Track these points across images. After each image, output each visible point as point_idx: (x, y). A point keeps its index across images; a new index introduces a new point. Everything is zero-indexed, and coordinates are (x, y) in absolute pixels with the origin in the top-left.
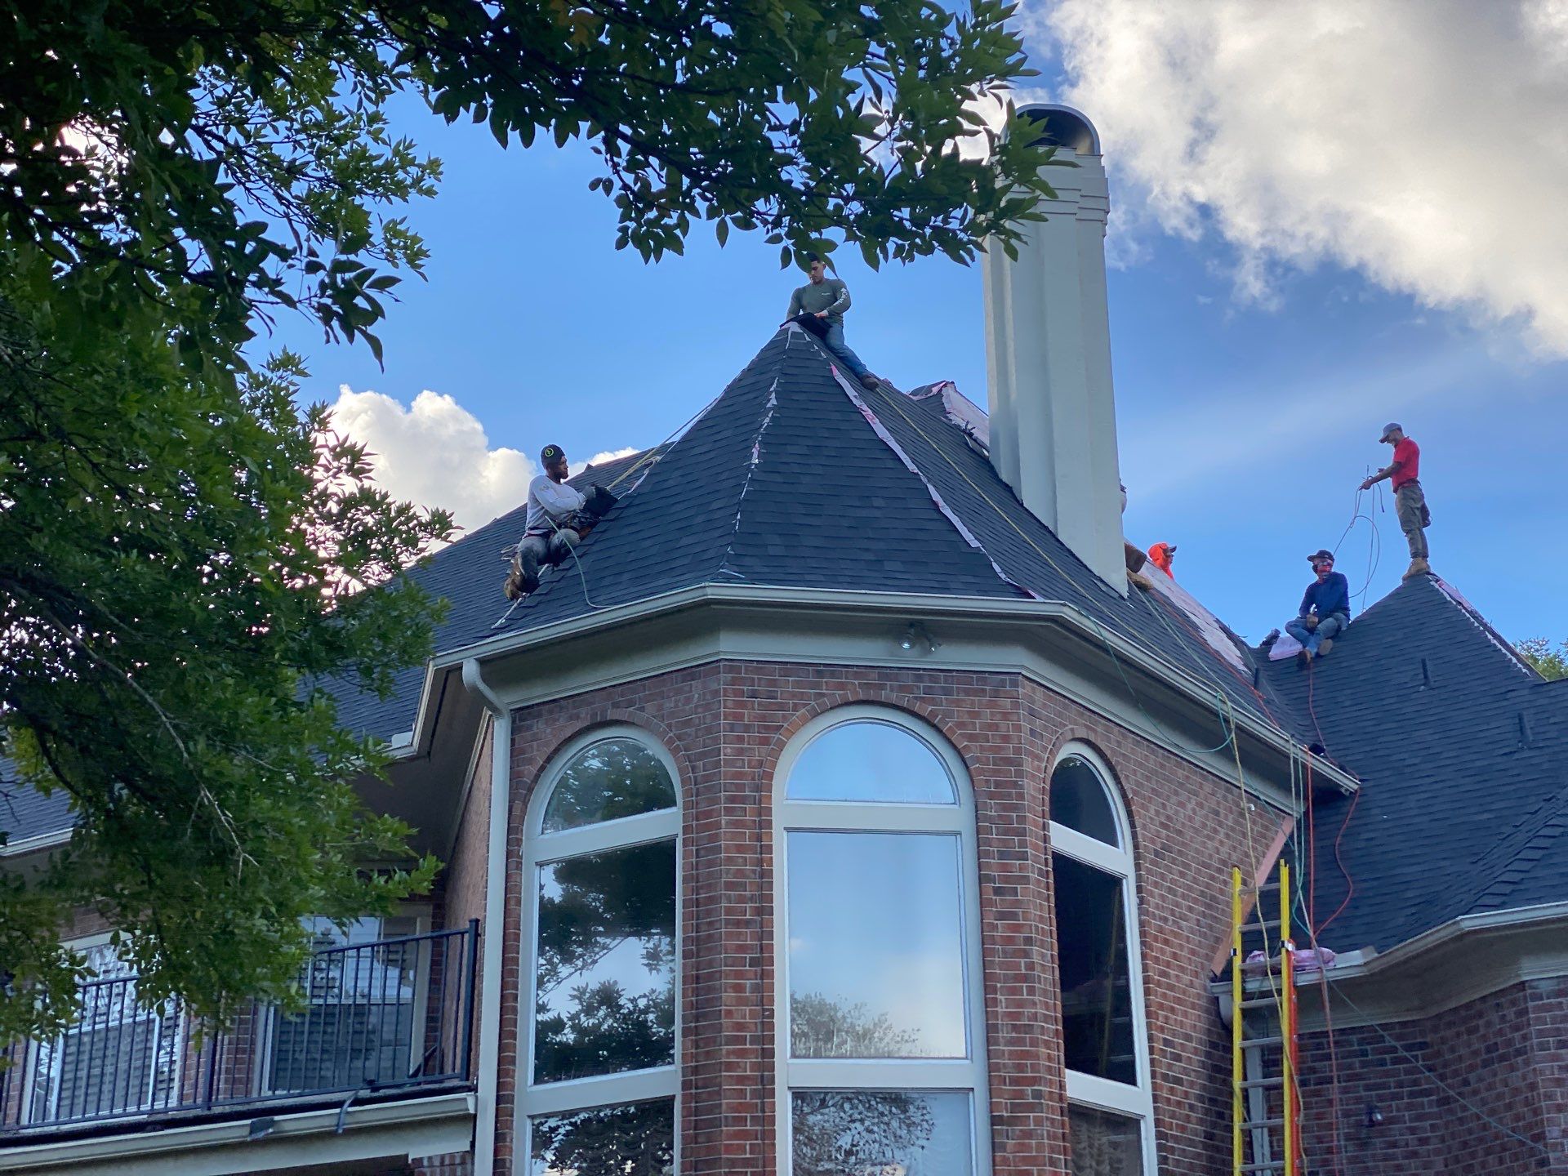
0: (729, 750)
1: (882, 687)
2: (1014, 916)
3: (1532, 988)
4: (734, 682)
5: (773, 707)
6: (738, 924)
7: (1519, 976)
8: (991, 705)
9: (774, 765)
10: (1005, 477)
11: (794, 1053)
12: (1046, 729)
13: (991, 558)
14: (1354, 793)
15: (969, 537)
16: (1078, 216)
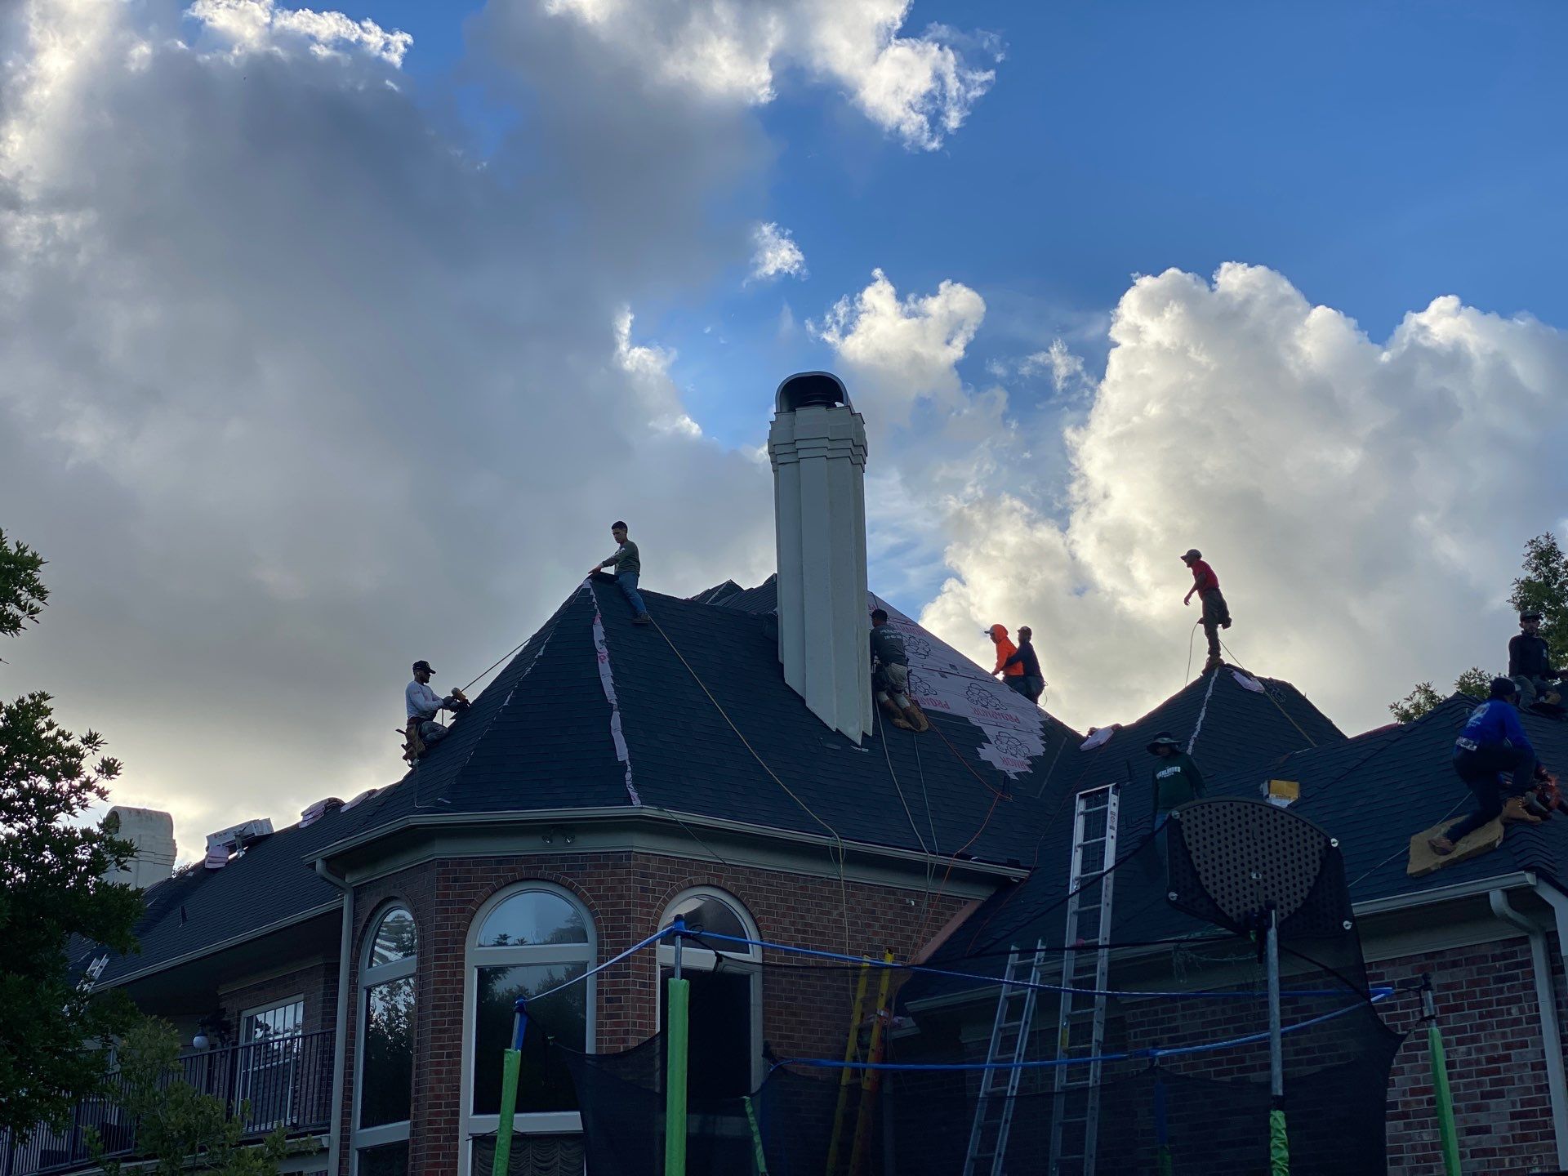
1: (540, 868)
2: (618, 1016)
4: (443, 872)
5: (470, 888)
6: (440, 1031)
8: (612, 874)
9: (468, 927)
11: (477, 1111)
12: (659, 884)
13: (629, 769)
14: (1021, 880)
15: (622, 752)
16: (828, 457)
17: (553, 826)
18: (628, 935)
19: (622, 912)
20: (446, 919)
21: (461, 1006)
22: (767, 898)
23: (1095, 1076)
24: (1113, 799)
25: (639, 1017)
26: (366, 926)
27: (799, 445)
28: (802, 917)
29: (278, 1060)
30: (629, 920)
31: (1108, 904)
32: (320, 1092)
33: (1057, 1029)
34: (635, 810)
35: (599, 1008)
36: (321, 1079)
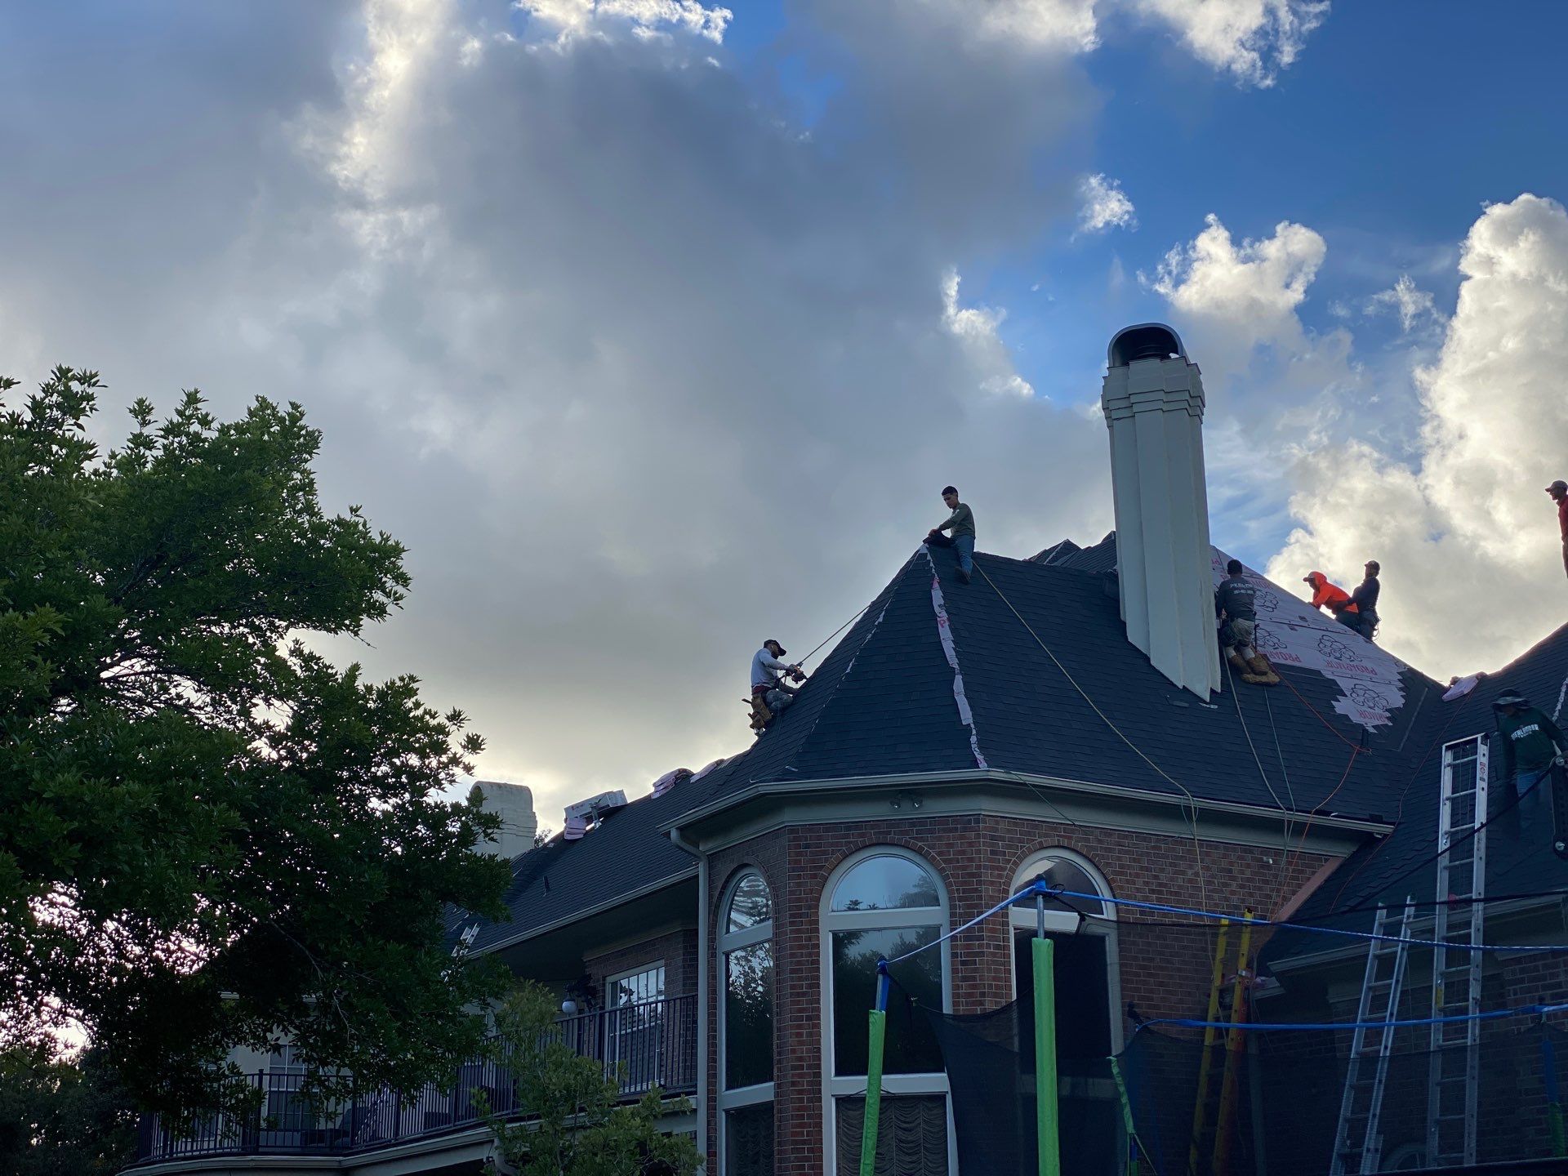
1: (889, 833)
2: (974, 979)
4: (795, 839)
5: (820, 854)
6: (798, 995)
8: (962, 837)
9: (821, 892)
11: (838, 1073)
12: (1010, 847)
13: (974, 732)
14: (1386, 836)
15: (967, 716)
16: (1164, 409)
17: (901, 792)
18: (980, 898)
19: (972, 875)
20: (799, 885)
21: (818, 970)
22: (1119, 859)
23: (1473, 1034)
24: (1483, 749)
25: (994, 979)
26: (722, 893)
27: (1133, 399)
28: (1156, 877)
29: (644, 1024)
30: (979, 883)
31: (1481, 858)
32: (685, 1054)
33: (1432, 986)
34: (981, 774)
35: (954, 971)
36: (686, 1042)
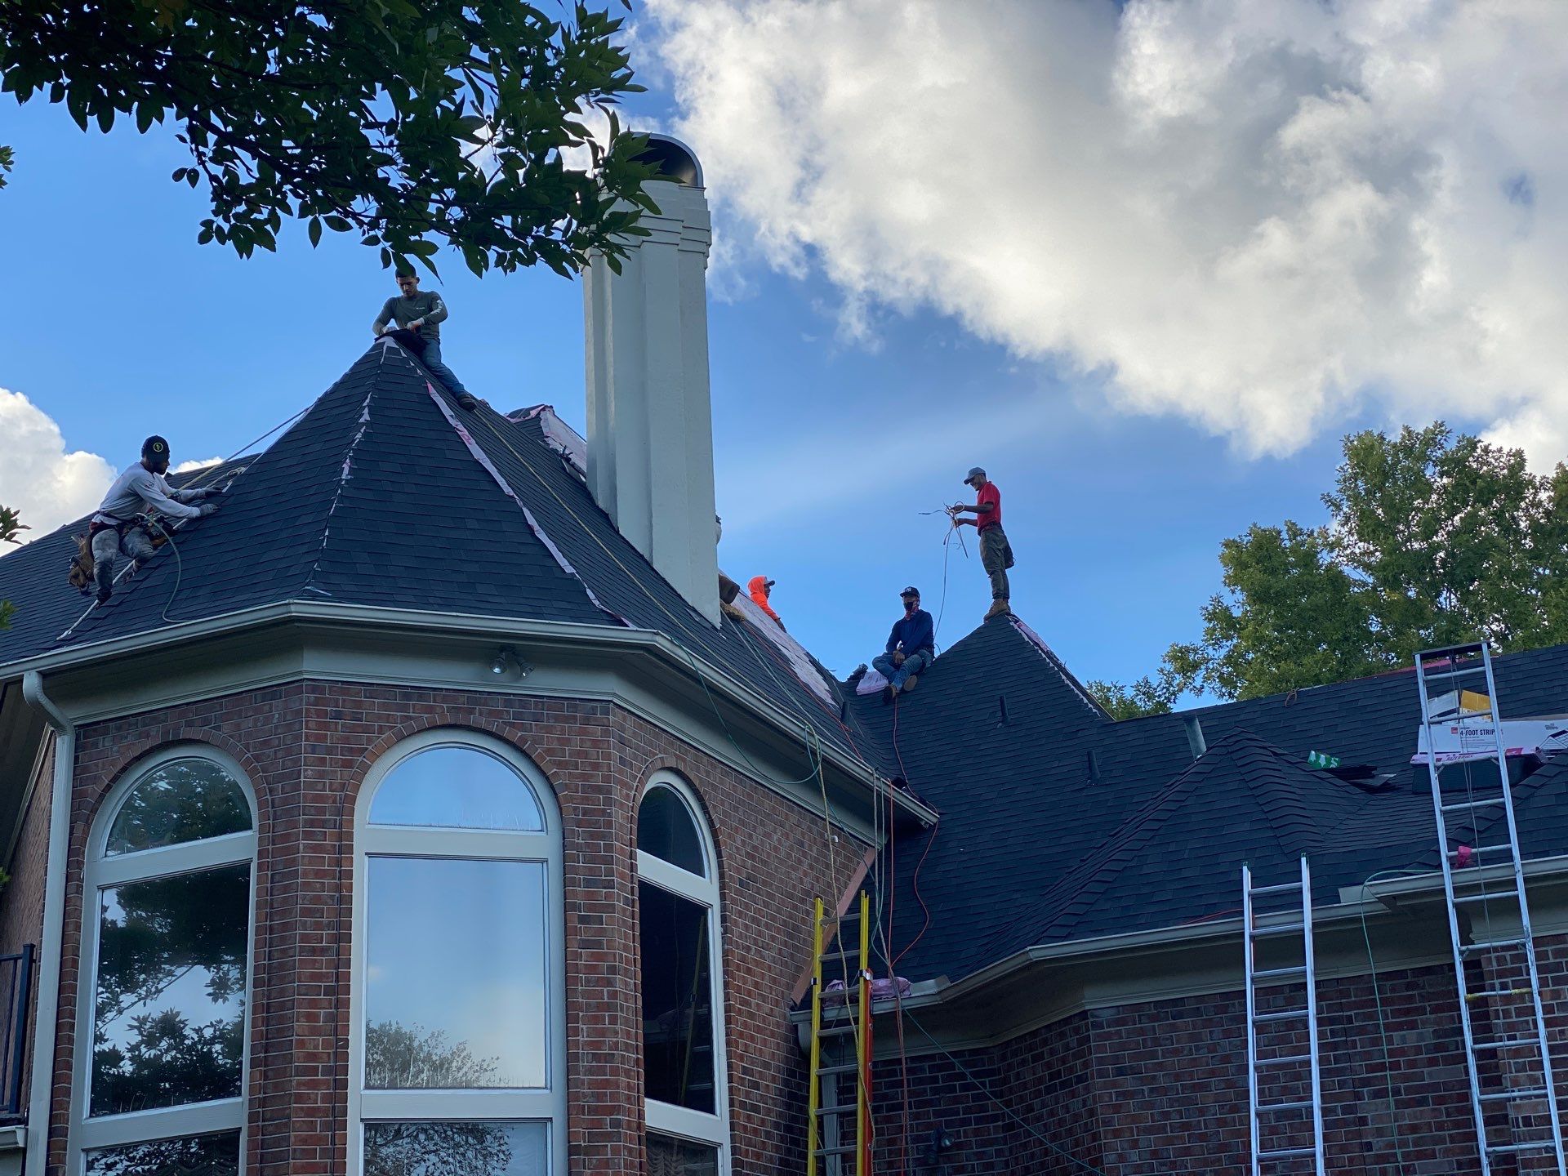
0: (310, 772)
2: (599, 944)
3: (1093, 1016)
4: (318, 701)
5: (360, 730)
6: (313, 951)
7: (1083, 1005)
8: (582, 732)
9: (357, 788)
10: (601, 503)
11: (371, 1085)
12: (635, 758)
13: (585, 585)
15: (563, 562)
19: (598, 789)
20: (323, 774)
22: (722, 802)
35: (570, 931)
